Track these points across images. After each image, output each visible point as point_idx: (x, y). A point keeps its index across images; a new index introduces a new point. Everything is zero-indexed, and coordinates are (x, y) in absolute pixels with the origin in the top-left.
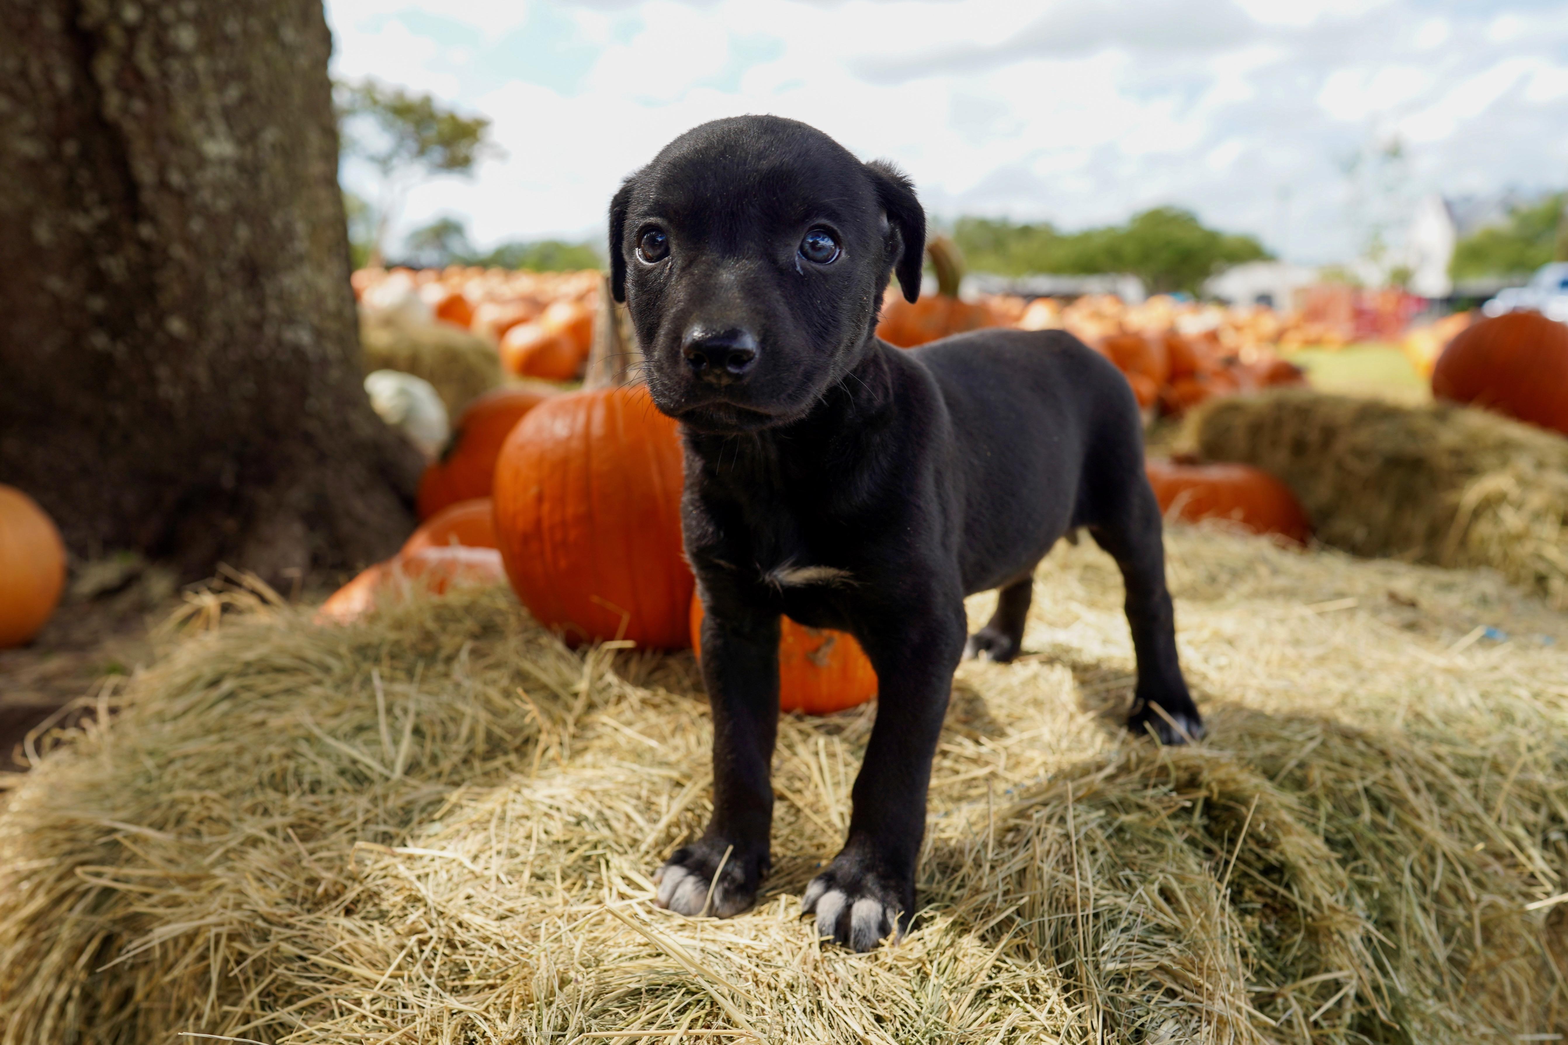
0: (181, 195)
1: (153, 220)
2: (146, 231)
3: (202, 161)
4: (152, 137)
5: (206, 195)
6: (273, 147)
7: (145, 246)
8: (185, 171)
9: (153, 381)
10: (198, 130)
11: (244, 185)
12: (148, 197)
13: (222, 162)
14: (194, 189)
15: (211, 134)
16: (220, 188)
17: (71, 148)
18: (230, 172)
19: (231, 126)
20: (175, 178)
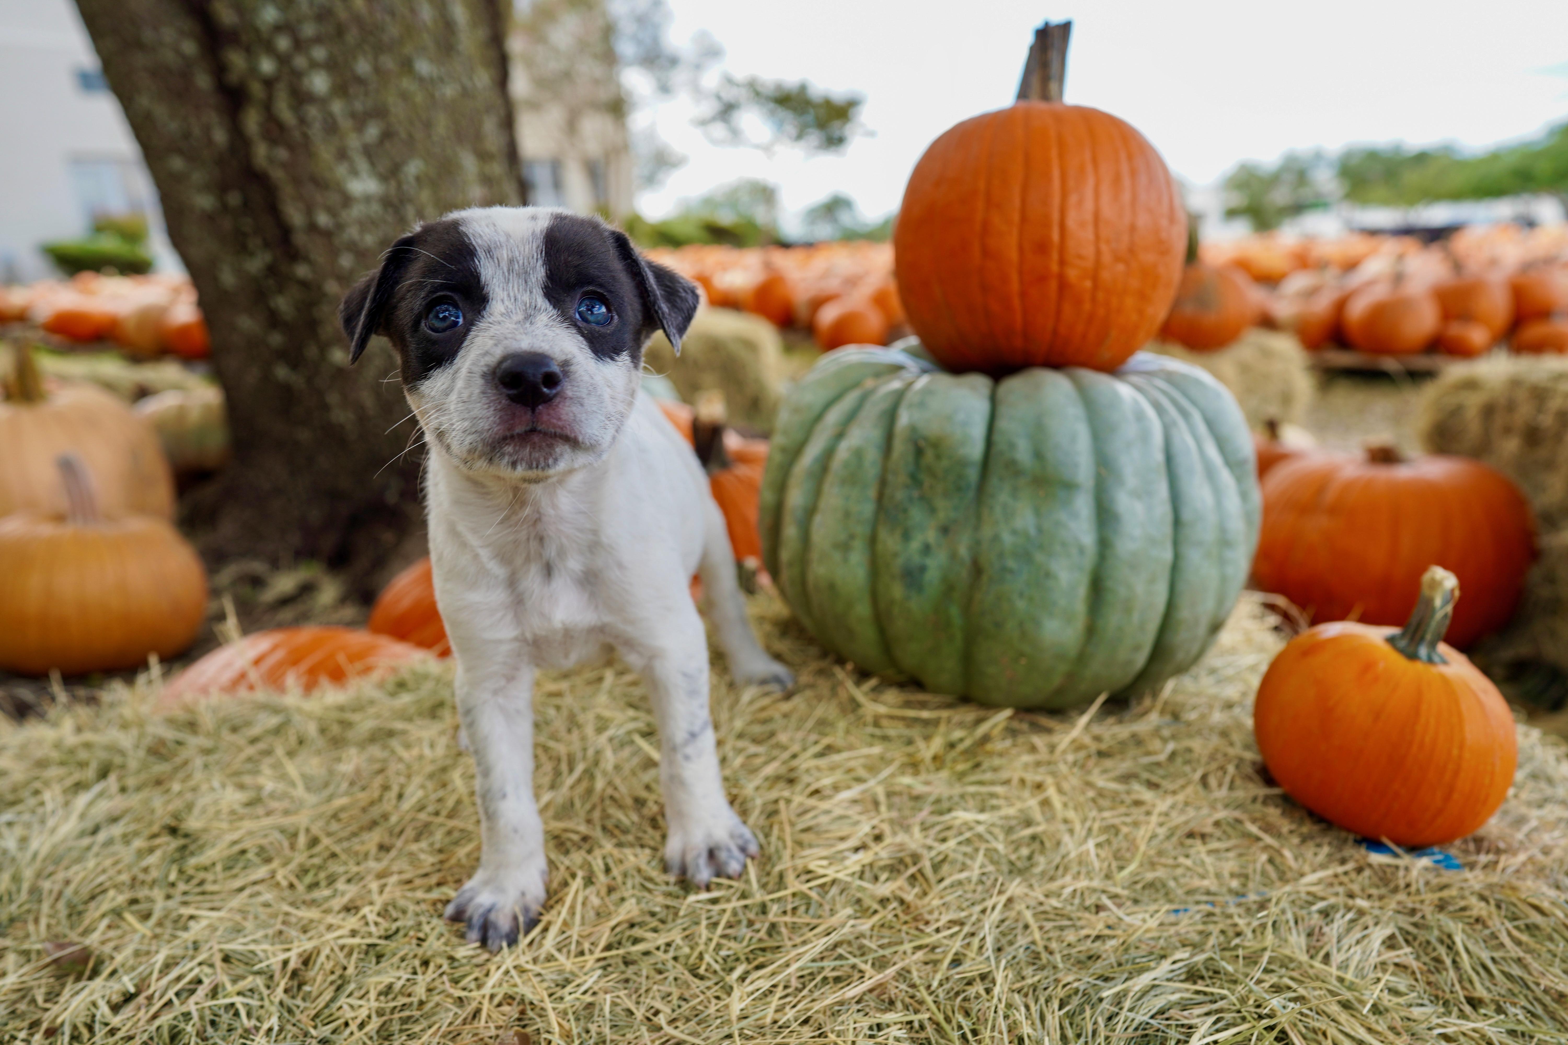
0: (327, 234)
1: (307, 259)
2: (302, 271)
3: (347, 200)
4: (297, 181)
5: (353, 232)
6: (418, 179)
7: (304, 284)
8: (332, 211)
9: (325, 407)
10: (341, 170)
11: (390, 218)
12: (300, 239)
13: (368, 199)
14: (340, 226)
15: (354, 173)
16: (366, 224)
17: (234, 199)
18: (375, 208)
19: (373, 164)
20: (323, 219)
